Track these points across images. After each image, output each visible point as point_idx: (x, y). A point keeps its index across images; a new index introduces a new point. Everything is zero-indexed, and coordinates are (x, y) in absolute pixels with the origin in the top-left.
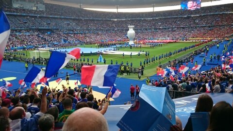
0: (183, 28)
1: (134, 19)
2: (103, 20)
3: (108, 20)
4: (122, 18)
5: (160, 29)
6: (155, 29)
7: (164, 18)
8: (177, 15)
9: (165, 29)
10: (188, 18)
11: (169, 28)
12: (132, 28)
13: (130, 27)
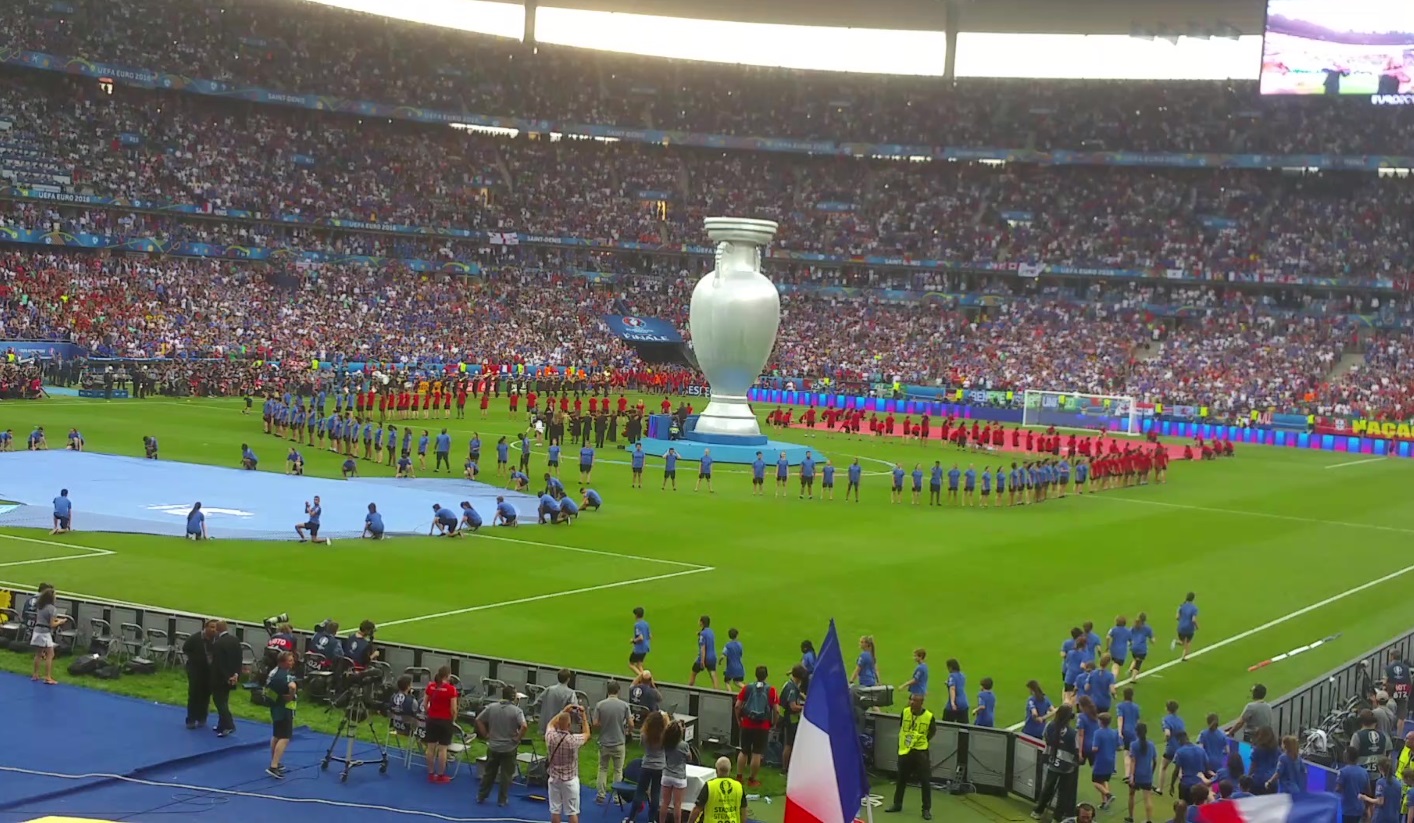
0: (1286, 298)
1: (715, 141)
2: (348, 118)
3: (417, 128)
4: (580, 118)
5: (1018, 285)
6: (954, 279)
7: (1061, 157)
8: (1217, 144)
9: (1080, 285)
10: (1345, 184)
11: (1119, 285)
12: (752, 250)
13: (723, 235)
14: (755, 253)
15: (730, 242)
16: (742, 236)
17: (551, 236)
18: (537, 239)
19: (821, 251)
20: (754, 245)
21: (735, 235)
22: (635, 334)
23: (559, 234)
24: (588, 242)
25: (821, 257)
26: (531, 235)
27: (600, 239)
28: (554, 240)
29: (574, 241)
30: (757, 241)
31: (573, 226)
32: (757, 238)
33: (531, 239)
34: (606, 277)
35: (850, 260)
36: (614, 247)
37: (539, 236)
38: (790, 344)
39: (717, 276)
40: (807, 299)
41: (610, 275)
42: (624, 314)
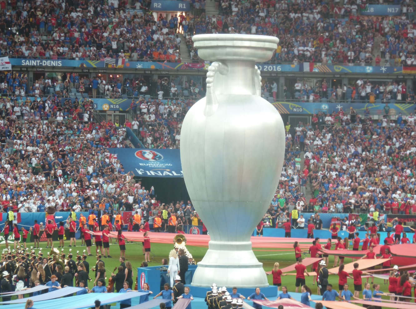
12: (249, 70)
13: (214, 55)
14: (254, 73)
15: (224, 62)
16: (235, 54)
17: (49, 58)
18: (34, 63)
19: (368, 62)
20: (251, 63)
21: (228, 54)
22: (149, 169)
23: (60, 56)
24: (93, 64)
25: (369, 69)
26: (25, 58)
27: (108, 60)
28: (54, 63)
29: (76, 63)
30: (255, 59)
31: (75, 45)
32: (254, 55)
33: (26, 63)
34: (116, 103)
35: (403, 71)
36: (124, 69)
37: (35, 58)
38: (334, 174)
39: (209, 102)
40: (353, 119)
41: (121, 101)
42: (137, 146)
